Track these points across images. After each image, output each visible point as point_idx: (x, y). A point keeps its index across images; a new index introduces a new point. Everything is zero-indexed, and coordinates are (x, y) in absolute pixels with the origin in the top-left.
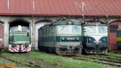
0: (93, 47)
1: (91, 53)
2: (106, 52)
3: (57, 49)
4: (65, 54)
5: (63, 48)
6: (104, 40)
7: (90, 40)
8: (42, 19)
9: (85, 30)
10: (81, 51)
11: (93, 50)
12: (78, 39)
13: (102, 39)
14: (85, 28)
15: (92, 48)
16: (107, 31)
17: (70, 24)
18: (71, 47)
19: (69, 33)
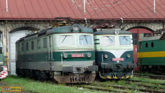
0: (112, 68)
1: (109, 77)
2: (132, 76)
3: (55, 73)
4: (69, 82)
5: (67, 70)
6: (129, 56)
7: (106, 57)
8: (21, 25)
9: (97, 42)
10: (94, 76)
11: (111, 74)
12: (89, 55)
13: (125, 55)
14: (98, 37)
15: (111, 70)
16: (132, 41)
17: (76, 32)
18: (78, 69)
19: (75, 46)
